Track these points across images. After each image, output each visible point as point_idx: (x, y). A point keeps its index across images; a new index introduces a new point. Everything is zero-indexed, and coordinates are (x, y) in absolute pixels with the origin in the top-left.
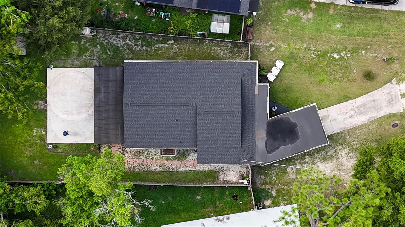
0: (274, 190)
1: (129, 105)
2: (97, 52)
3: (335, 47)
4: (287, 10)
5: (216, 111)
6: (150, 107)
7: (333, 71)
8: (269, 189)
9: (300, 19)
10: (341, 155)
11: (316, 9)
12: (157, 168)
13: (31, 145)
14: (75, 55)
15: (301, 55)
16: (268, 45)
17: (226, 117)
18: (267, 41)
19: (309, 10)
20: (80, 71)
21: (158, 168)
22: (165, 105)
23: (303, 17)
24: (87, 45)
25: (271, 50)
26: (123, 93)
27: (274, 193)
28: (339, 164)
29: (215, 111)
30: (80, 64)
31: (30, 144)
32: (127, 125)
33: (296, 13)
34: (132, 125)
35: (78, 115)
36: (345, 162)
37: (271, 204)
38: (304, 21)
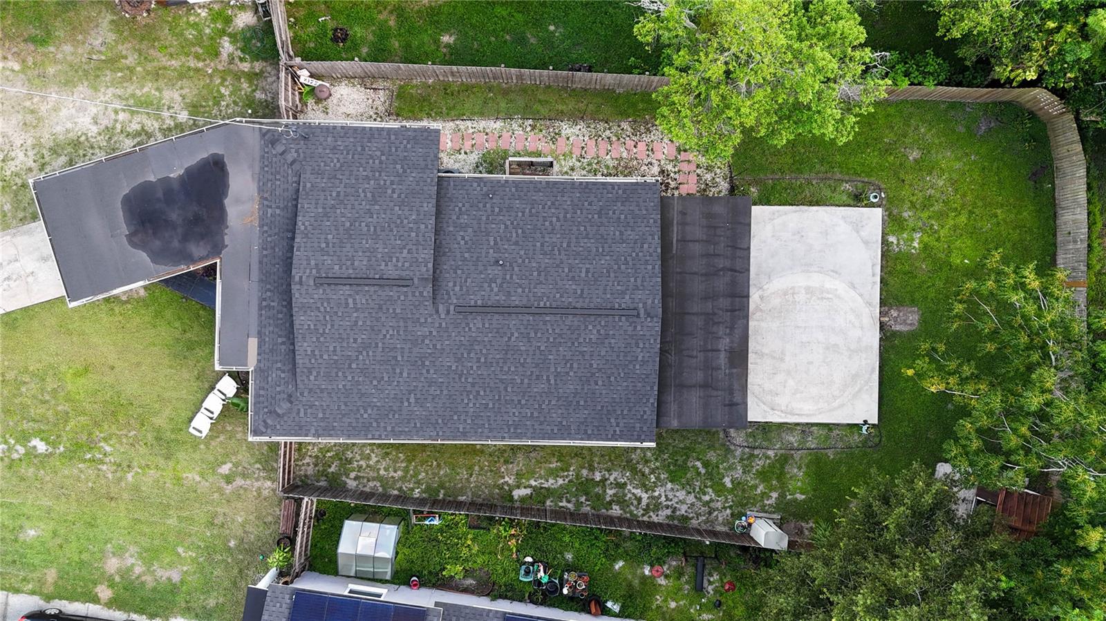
0: (224, 56)
1: (642, 312)
2: (731, 468)
3: (42, 472)
4: (182, 582)
5: (372, 289)
6: (578, 305)
7: (46, 402)
8: (241, 60)
9: (144, 554)
10: (29, 153)
11: (95, 583)
12: (569, 131)
13: (926, 202)
14: (797, 459)
15: (143, 450)
16: (239, 482)
17: (340, 269)
18: (242, 492)
19: (117, 579)
20: (783, 415)
21: (566, 129)
22: (533, 310)
23: (133, 561)
24: (761, 489)
25: (229, 465)
26: (661, 348)
27: (227, 46)
28: (34, 127)
29: (376, 288)
30: (784, 435)
31: (932, 205)
32: (651, 250)
33: (154, 571)
34: (637, 250)
35: (793, 288)
36: (16, 135)
37: (235, 16)
38: (133, 549)
